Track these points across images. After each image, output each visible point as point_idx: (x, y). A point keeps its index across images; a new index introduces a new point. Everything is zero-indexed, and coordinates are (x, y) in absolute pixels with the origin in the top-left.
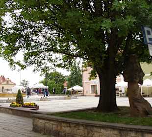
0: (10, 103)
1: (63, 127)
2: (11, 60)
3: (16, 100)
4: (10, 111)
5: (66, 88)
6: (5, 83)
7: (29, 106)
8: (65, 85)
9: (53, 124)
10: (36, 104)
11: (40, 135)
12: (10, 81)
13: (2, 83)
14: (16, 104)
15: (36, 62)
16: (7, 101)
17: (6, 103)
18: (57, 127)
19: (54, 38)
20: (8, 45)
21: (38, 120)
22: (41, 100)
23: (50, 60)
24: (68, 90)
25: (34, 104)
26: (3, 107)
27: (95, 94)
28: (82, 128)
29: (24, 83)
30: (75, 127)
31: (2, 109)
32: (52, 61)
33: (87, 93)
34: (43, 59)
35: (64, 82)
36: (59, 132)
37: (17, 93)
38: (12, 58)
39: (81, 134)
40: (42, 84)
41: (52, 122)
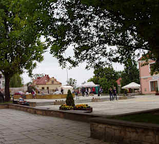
0: (60, 106)
1: (128, 133)
2: (61, 57)
3: (66, 102)
4: (62, 115)
5: (120, 85)
6: (50, 82)
7: (81, 108)
8: (118, 82)
9: (114, 129)
10: (89, 106)
11: (100, 142)
12: (56, 80)
13: (47, 83)
14: (66, 107)
15: (88, 57)
16: (55, 103)
17: (54, 106)
18: (120, 132)
19: (107, 28)
20: (55, 39)
21: (96, 124)
22: (93, 100)
23: (104, 54)
24: (122, 88)
25: (87, 105)
26: (52, 111)
27: (155, 92)
28: (151, 133)
29: (71, 82)
30: (143, 132)
31: (52, 112)
32: (106, 55)
33: (145, 91)
34: (96, 53)
35: (117, 80)
36: (123, 138)
37: (67, 93)
38: (61, 54)
39: (150, 141)
40: (92, 82)
41: (113, 127)
